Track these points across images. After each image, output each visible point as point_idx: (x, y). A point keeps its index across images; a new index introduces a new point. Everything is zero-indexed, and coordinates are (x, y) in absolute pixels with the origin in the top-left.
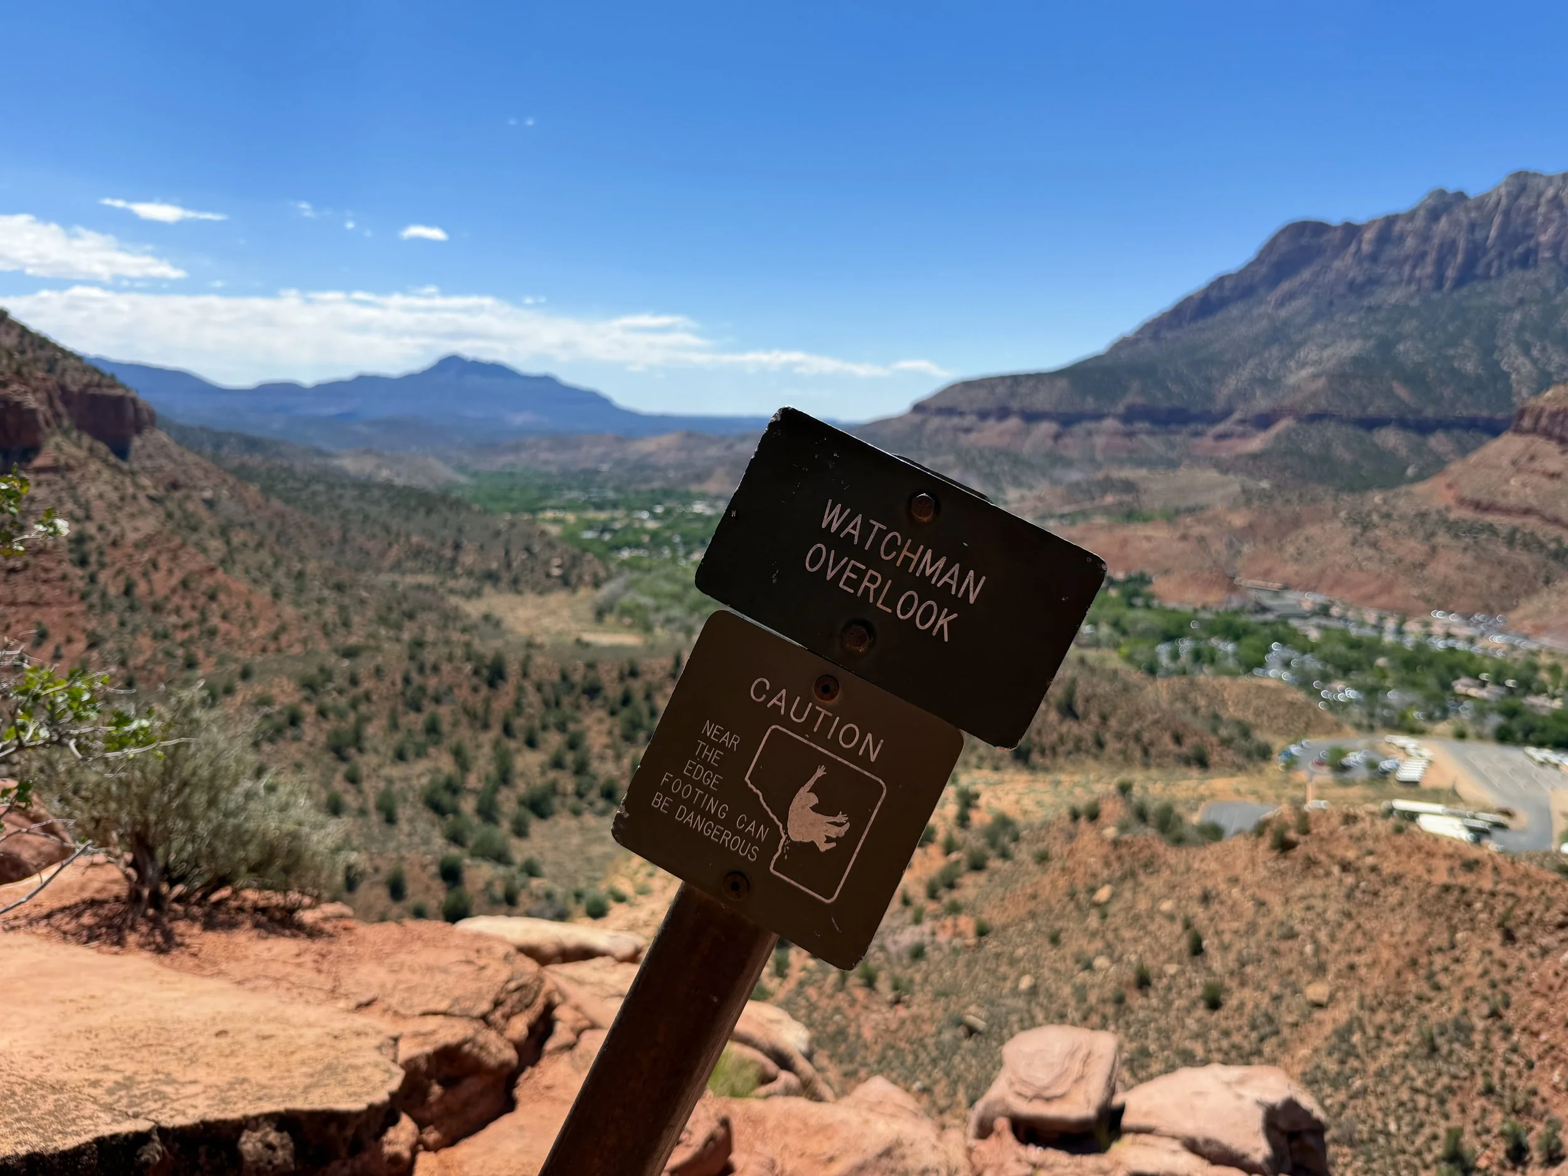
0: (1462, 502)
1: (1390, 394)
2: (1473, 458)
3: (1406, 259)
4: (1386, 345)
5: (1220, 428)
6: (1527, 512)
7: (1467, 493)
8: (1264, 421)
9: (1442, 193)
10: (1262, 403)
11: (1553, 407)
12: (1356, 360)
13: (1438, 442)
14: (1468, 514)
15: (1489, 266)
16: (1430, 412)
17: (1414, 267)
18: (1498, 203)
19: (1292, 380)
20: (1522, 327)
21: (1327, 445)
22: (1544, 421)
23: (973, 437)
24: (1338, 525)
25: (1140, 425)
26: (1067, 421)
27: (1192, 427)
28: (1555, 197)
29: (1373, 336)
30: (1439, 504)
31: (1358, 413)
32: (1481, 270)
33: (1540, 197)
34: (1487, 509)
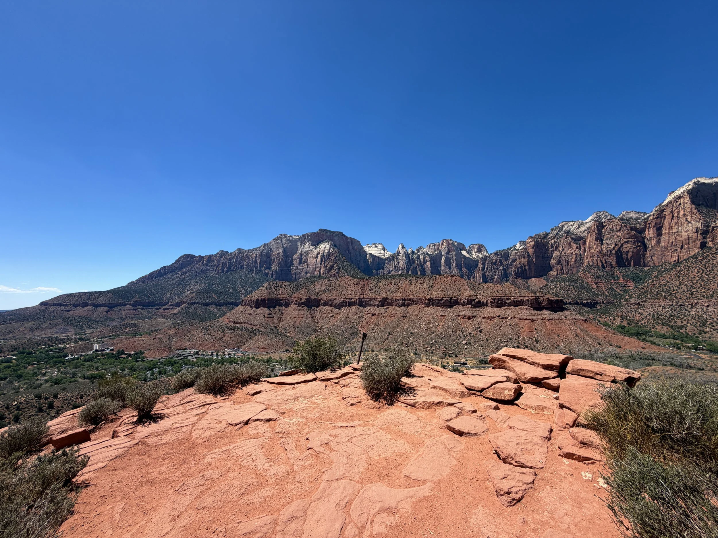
0: (230, 322)
1: (212, 297)
2: (232, 311)
3: (215, 265)
4: (210, 285)
5: (165, 307)
6: (245, 323)
7: (232, 320)
8: (178, 305)
9: (223, 251)
10: (178, 300)
11: (249, 299)
12: (203, 289)
13: (224, 308)
14: (232, 325)
15: (234, 268)
16: (222, 301)
17: (217, 267)
18: (235, 255)
19: (186, 294)
20: (241, 282)
21: (196, 310)
22: (247, 302)
23: (70, 313)
24: (200, 330)
25: (138, 307)
26: (111, 307)
27: (156, 307)
28: (247, 254)
29: (207, 283)
30: (225, 323)
31: (204, 302)
32: (232, 269)
33: (244, 254)
34: (236, 323)
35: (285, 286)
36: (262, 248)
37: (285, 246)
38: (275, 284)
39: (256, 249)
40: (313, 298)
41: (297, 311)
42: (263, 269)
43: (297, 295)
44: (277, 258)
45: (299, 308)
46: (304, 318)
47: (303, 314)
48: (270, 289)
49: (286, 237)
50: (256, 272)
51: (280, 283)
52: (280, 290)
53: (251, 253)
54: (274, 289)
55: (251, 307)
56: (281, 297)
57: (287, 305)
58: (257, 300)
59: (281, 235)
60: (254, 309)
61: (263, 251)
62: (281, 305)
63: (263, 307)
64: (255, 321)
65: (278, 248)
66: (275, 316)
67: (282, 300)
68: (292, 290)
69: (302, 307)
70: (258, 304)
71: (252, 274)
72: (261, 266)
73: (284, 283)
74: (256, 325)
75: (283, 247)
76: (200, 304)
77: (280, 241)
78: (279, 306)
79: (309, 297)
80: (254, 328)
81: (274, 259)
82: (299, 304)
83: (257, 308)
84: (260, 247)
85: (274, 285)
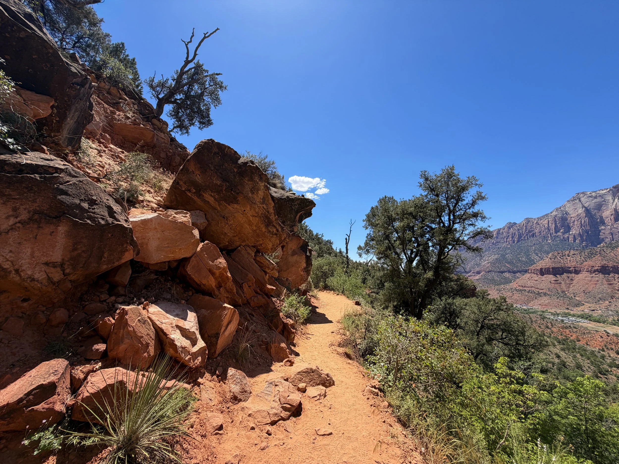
0: (519, 286)
1: (505, 266)
2: (521, 278)
3: (505, 237)
4: (503, 256)
6: (532, 287)
7: (520, 284)
8: (478, 273)
9: (510, 223)
10: (477, 269)
11: (533, 268)
12: (497, 259)
13: (518, 275)
14: (521, 288)
15: (524, 237)
16: (515, 269)
17: (507, 239)
18: (524, 225)
19: (483, 264)
20: (535, 250)
21: (493, 277)
22: (533, 271)
24: (495, 291)
28: (537, 223)
29: (500, 254)
30: (515, 286)
31: (499, 270)
32: (523, 238)
33: (533, 223)
34: (524, 287)
35: (574, 254)
36: (554, 213)
37: (586, 205)
38: (561, 254)
39: (547, 215)
40: (610, 266)
41: (590, 279)
42: (559, 234)
43: (589, 263)
44: (577, 220)
45: (592, 275)
46: (597, 285)
47: (598, 281)
48: (555, 259)
49: (585, 194)
50: (552, 238)
51: (567, 252)
52: (567, 259)
53: (541, 220)
54: (559, 259)
55: (537, 274)
56: (569, 265)
57: (577, 272)
58: (541, 269)
59: (578, 194)
60: (540, 276)
61: (556, 216)
62: (571, 272)
63: (548, 274)
64: (541, 286)
65: (576, 209)
66: (563, 283)
67: (570, 268)
68: (582, 258)
69: (596, 274)
70: (542, 272)
71: (547, 240)
72: (556, 232)
73: (572, 252)
74: (542, 289)
75: (583, 206)
76: (495, 272)
77: (578, 201)
78: (566, 273)
79: (605, 264)
80: (541, 291)
81: (574, 222)
82: (591, 272)
83: (543, 275)
84: (551, 213)
85: (559, 255)
